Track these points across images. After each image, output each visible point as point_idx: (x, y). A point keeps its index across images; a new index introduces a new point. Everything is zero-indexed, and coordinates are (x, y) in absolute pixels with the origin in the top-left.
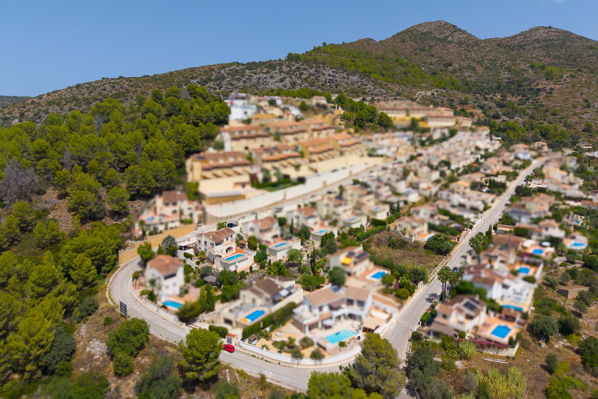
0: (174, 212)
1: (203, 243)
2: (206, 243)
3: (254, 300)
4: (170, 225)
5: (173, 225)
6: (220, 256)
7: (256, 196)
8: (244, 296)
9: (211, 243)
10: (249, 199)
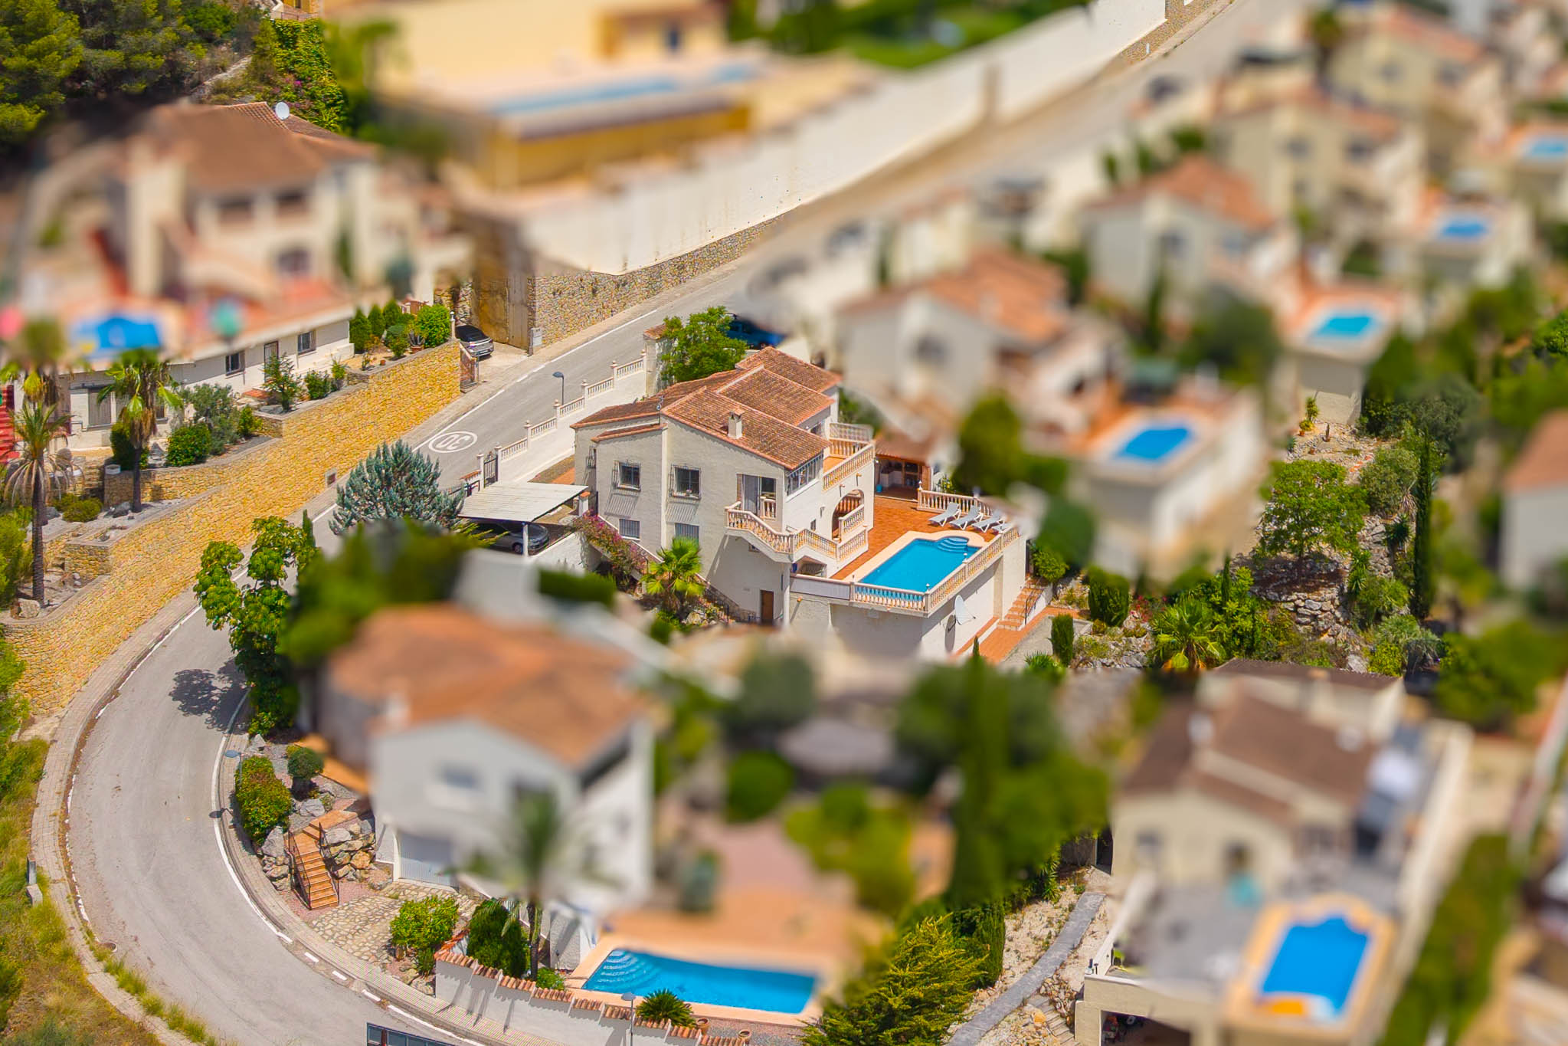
0: (293, 260)
1: (661, 480)
2: (688, 480)
3: (1238, 857)
4: (302, 367)
5: (319, 362)
6: (811, 567)
7: (822, 110)
8: (1150, 840)
9: (747, 481)
10: (784, 130)
